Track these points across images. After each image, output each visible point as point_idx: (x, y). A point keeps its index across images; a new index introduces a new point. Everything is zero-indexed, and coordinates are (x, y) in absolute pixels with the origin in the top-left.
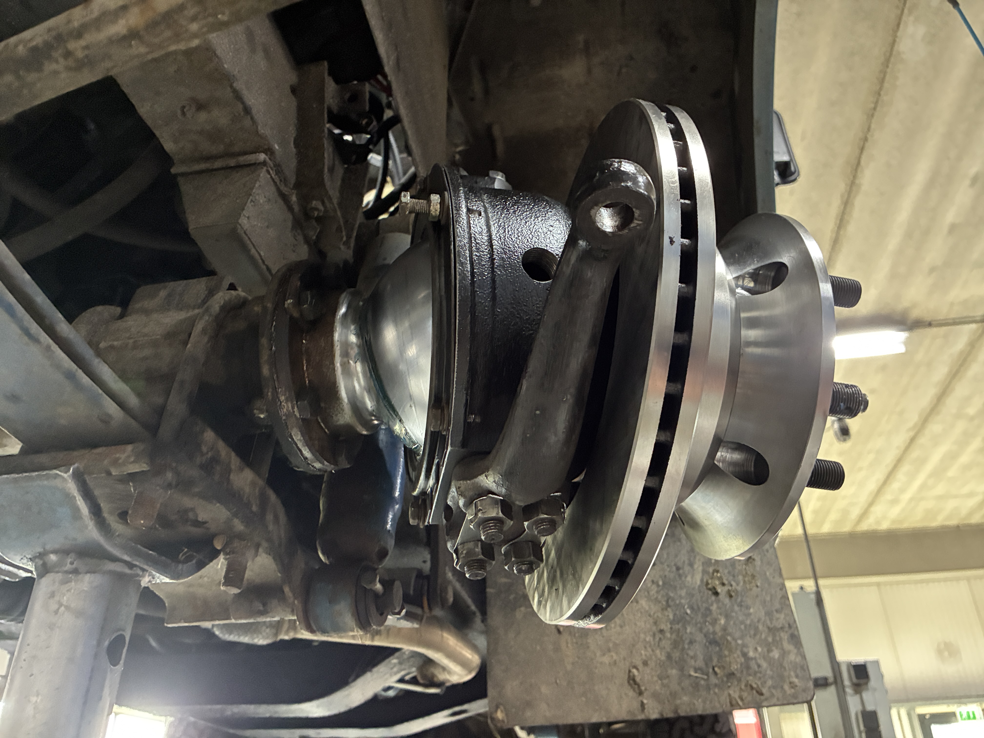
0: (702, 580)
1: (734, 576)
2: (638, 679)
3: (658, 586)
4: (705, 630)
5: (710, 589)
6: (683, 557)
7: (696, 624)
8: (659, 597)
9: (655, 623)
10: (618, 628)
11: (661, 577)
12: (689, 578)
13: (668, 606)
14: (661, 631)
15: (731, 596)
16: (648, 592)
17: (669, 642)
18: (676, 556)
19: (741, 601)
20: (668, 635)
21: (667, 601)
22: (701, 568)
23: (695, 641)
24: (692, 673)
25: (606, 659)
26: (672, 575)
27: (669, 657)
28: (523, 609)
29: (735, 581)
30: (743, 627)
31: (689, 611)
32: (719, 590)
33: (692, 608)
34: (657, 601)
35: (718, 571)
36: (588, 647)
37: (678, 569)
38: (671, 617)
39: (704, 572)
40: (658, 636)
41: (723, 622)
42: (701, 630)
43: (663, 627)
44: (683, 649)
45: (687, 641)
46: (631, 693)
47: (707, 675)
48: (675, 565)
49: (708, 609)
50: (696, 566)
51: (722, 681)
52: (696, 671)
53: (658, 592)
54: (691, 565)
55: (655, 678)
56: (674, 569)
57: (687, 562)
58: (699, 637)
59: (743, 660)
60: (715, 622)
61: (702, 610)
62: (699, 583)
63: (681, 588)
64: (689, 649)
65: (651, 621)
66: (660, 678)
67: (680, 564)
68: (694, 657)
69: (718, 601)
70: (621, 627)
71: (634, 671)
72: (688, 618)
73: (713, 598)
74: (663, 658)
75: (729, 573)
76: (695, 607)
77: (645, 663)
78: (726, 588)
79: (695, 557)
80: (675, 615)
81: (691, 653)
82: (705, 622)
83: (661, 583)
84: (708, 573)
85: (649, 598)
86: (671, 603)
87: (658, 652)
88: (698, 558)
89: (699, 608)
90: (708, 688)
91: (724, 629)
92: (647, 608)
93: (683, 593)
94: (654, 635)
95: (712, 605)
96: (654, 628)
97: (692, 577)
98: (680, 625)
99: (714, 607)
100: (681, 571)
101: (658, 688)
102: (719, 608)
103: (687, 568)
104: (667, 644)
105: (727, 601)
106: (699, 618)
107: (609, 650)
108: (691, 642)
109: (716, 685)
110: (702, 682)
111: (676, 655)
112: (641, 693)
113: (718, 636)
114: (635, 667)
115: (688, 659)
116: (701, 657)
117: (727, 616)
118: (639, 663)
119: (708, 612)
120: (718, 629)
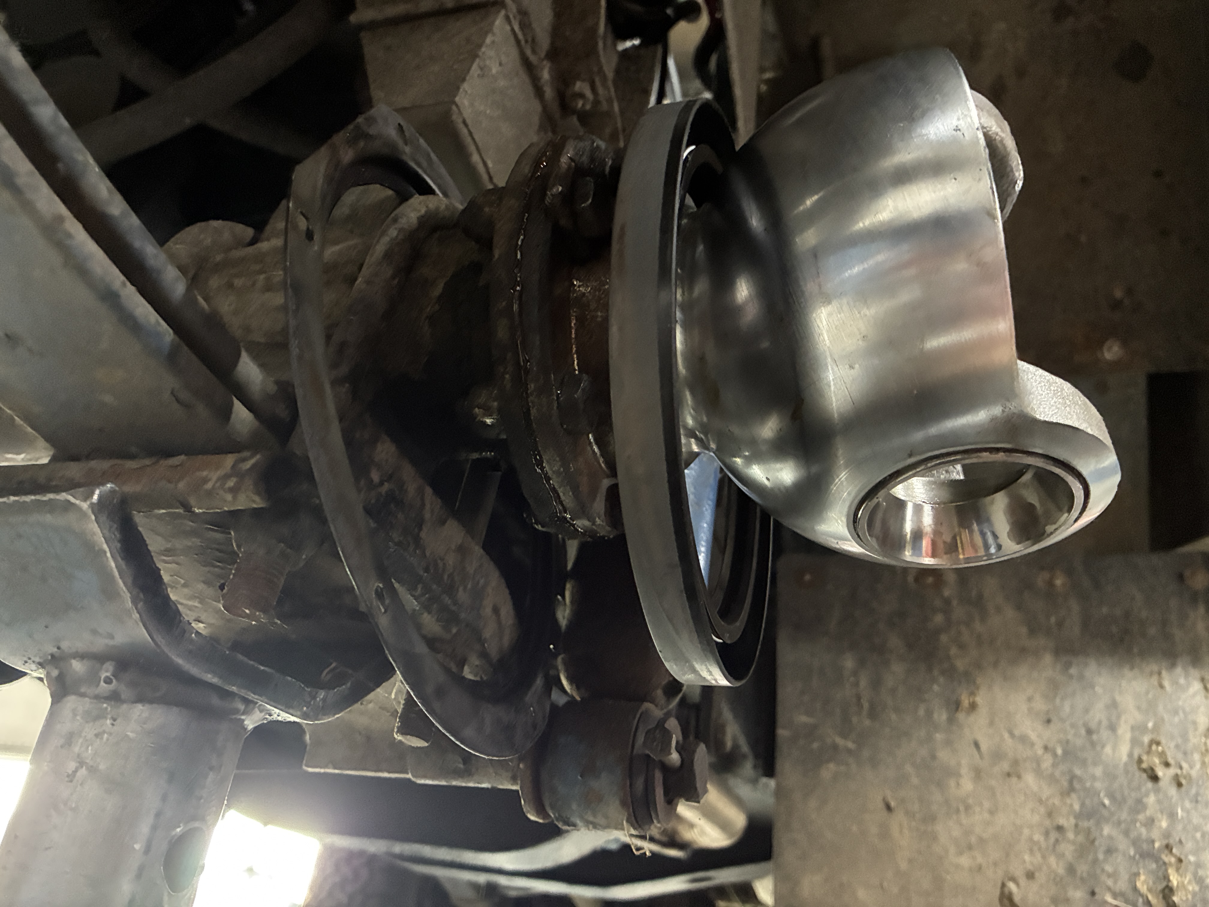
0: (1130, 755)
1: (1185, 753)
2: (1016, 898)
3: (1055, 755)
4: (1134, 834)
5: (1145, 771)
6: (1098, 716)
7: (1119, 823)
8: (1057, 774)
9: (1050, 814)
10: (986, 816)
11: (1059, 741)
12: (1108, 750)
13: (1071, 789)
14: (1060, 829)
15: (1179, 785)
16: (1038, 764)
17: (1071, 848)
18: (1087, 711)
19: (1197, 794)
20: (1071, 835)
21: (1071, 782)
22: (1128, 736)
23: (1116, 850)
24: (1109, 899)
25: (965, 861)
26: (1079, 742)
27: (1071, 870)
28: (832, 766)
29: (1186, 761)
30: (1198, 835)
31: (1107, 802)
32: (1159, 774)
33: (1111, 796)
34: (1052, 779)
35: (1158, 743)
36: (936, 838)
37: (1089, 732)
38: (1077, 807)
39: (1135, 742)
40: (1053, 835)
41: (1164, 824)
42: (1126, 833)
43: (1062, 821)
44: (1095, 861)
45: (1102, 849)
48: (1085, 725)
49: (1139, 801)
50: (1120, 732)
52: (1115, 896)
53: (1054, 765)
54: (1113, 728)
55: (1046, 901)
56: (1083, 732)
57: (1105, 723)
58: (1122, 844)
59: (1197, 888)
60: (1150, 822)
61: (1130, 802)
62: (1125, 758)
63: (1095, 764)
64: (1105, 860)
65: (1042, 810)
66: (1054, 901)
67: (1093, 725)
68: (1114, 875)
69: (1157, 791)
70: (992, 812)
71: (1011, 884)
72: (1105, 813)
73: (1150, 785)
74: (1061, 871)
75: (1177, 746)
76: (1118, 796)
77: (1030, 876)
78: (1172, 771)
79: (1119, 717)
80: (1083, 805)
81: (1109, 868)
82: (1134, 821)
83: (1059, 751)
84: (1141, 744)
85: (1038, 772)
86: (1077, 785)
87: (1052, 860)
88: (1123, 718)
89: (1124, 800)
91: (1167, 835)
92: (1035, 788)
93: (1098, 771)
94: (1047, 834)
95: (1147, 795)
96: (1047, 823)
97: (1115, 748)
98: (1092, 822)
99: (1151, 799)
100: (1095, 737)
102: (1159, 802)
103: (1105, 734)
104: (1068, 850)
105: (1173, 791)
106: (1124, 815)
107: (970, 847)
108: (1110, 851)
111: (1082, 868)
113: (1157, 845)
114: (1013, 879)
115: (1104, 878)
116: (1124, 876)
117: (1172, 816)
118: (1019, 873)
119: (1139, 805)
120: (1155, 834)
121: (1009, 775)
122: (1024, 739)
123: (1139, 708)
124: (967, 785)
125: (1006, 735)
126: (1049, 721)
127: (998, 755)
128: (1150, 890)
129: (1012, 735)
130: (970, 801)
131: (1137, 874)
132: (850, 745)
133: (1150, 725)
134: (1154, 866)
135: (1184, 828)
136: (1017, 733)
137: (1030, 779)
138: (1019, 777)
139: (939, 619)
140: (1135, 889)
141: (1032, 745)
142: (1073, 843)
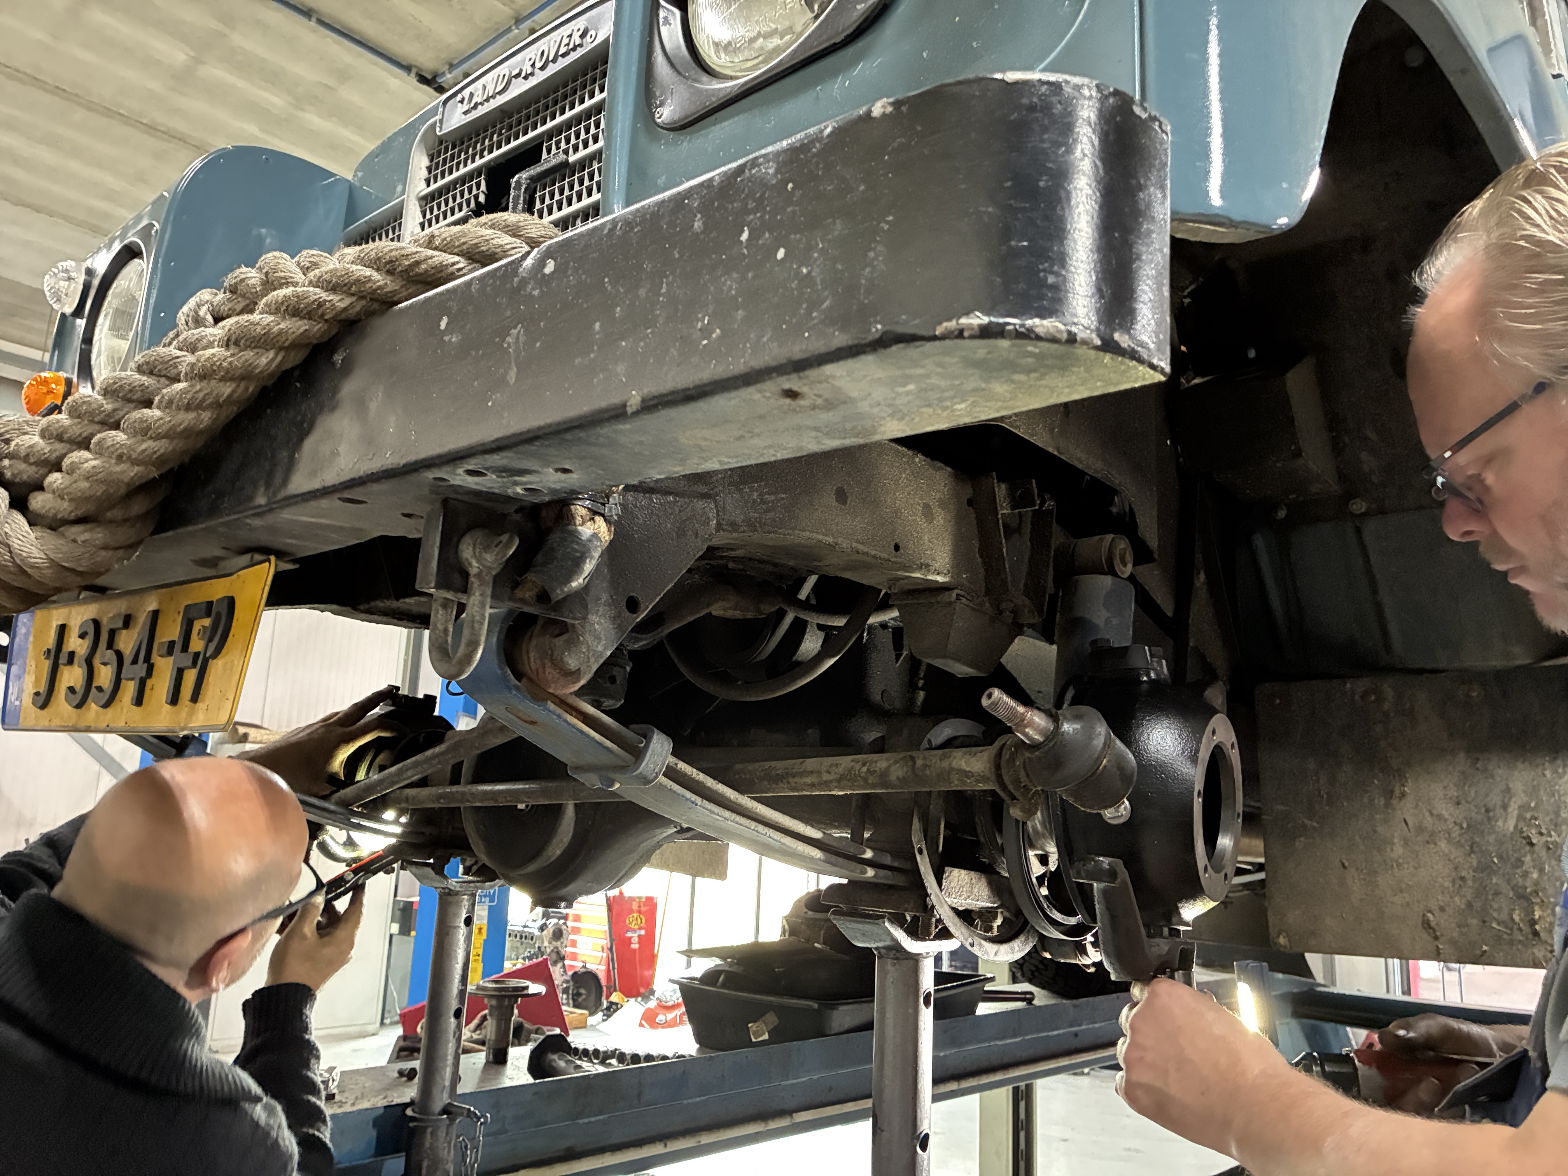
0: (1516, 827)
1: (1556, 825)
2: (1433, 924)
3: (1462, 828)
4: (1513, 883)
5: (1524, 838)
6: (1495, 799)
7: (1504, 875)
8: (1463, 841)
9: (1456, 868)
10: (1412, 869)
11: (1465, 818)
12: (1500, 823)
13: (1472, 851)
14: (1462, 878)
15: (1549, 849)
16: (1449, 834)
17: (1470, 891)
18: (1487, 795)
20: (1470, 883)
21: (1472, 847)
22: (1516, 812)
23: (1501, 893)
24: (1494, 925)
25: (1398, 899)
26: (1479, 817)
27: (1470, 905)
28: (1302, 839)
29: (1555, 831)
31: (1495, 860)
32: (1534, 841)
33: (1500, 857)
34: (1459, 845)
35: (1536, 819)
36: (1378, 886)
37: (1487, 811)
38: (1475, 864)
39: (1520, 817)
40: (1459, 882)
41: (1535, 876)
42: (1508, 881)
43: (1464, 874)
44: (1487, 899)
45: (1492, 892)
46: (1425, 936)
47: (1511, 929)
48: (1485, 806)
49: (1519, 860)
50: (1510, 810)
51: (1527, 938)
52: (1499, 924)
53: (1460, 835)
54: (1505, 807)
55: (1453, 925)
56: (1483, 810)
57: (1499, 803)
58: (1506, 890)
60: (1526, 875)
61: (1513, 860)
62: (1511, 829)
63: (1489, 834)
64: (1493, 900)
65: (1451, 867)
66: (1459, 926)
67: (1491, 806)
68: (1499, 910)
69: (1533, 853)
70: (1415, 868)
71: (1429, 915)
72: (1495, 868)
73: (1528, 848)
74: (1463, 907)
75: (1551, 820)
76: (1505, 856)
77: (1442, 909)
78: (1544, 839)
79: (1510, 799)
80: (1479, 862)
81: (1495, 906)
82: (1514, 874)
83: (1465, 826)
84: (1524, 819)
85: (1449, 840)
86: (1476, 849)
87: (1457, 899)
88: (1513, 800)
89: (1509, 859)
90: (1511, 943)
91: (1536, 883)
92: (1447, 851)
93: (1491, 838)
94: (1454, 882)
95: (1525, 856)
96: (1454, 874)
97: (1505, 821)
98: (1485, 873)
99: (1528, 859)
100: (1491, 814)
101: (1455, 934)
102: (1533, 860)
103: (1499, 811)
104: (1469, 894)
105: (1543, 853)
106: (1508, 869)
107: (1401, 891)
108: (1497, 894)
109: (1520, 941)
110: (1505, 936)
111: (1478, 905)
112: (1436, 938)
113: (1529, 890)
114: (1430, 911)
115: (1491, 911)
116: (1506, 910)
117: (1541, 870)
118: (1435, 908)
119: (1519, 863)
120: (1528, 883)
121: (1428, 842)
122: (1439, 817)
123: (1525, 792)
124: (1399, 850)
125: (1427, 814)
126: (1458, 804)
127: (1420, 829)
128: (1521, 920)
129: (1432, 814)
130: (1401, 861)
131: (1514, 910)
132: (1315, 824)
133: (1533, 805)
134: (1526, 904)
135: (1549, 879)
136: (1435, 812)
137: (1443, 844)
138: (1435, 844)
139: (1379, 728)
140: (1513, 920)
141: (1446, 820)
142: (1472, 887)
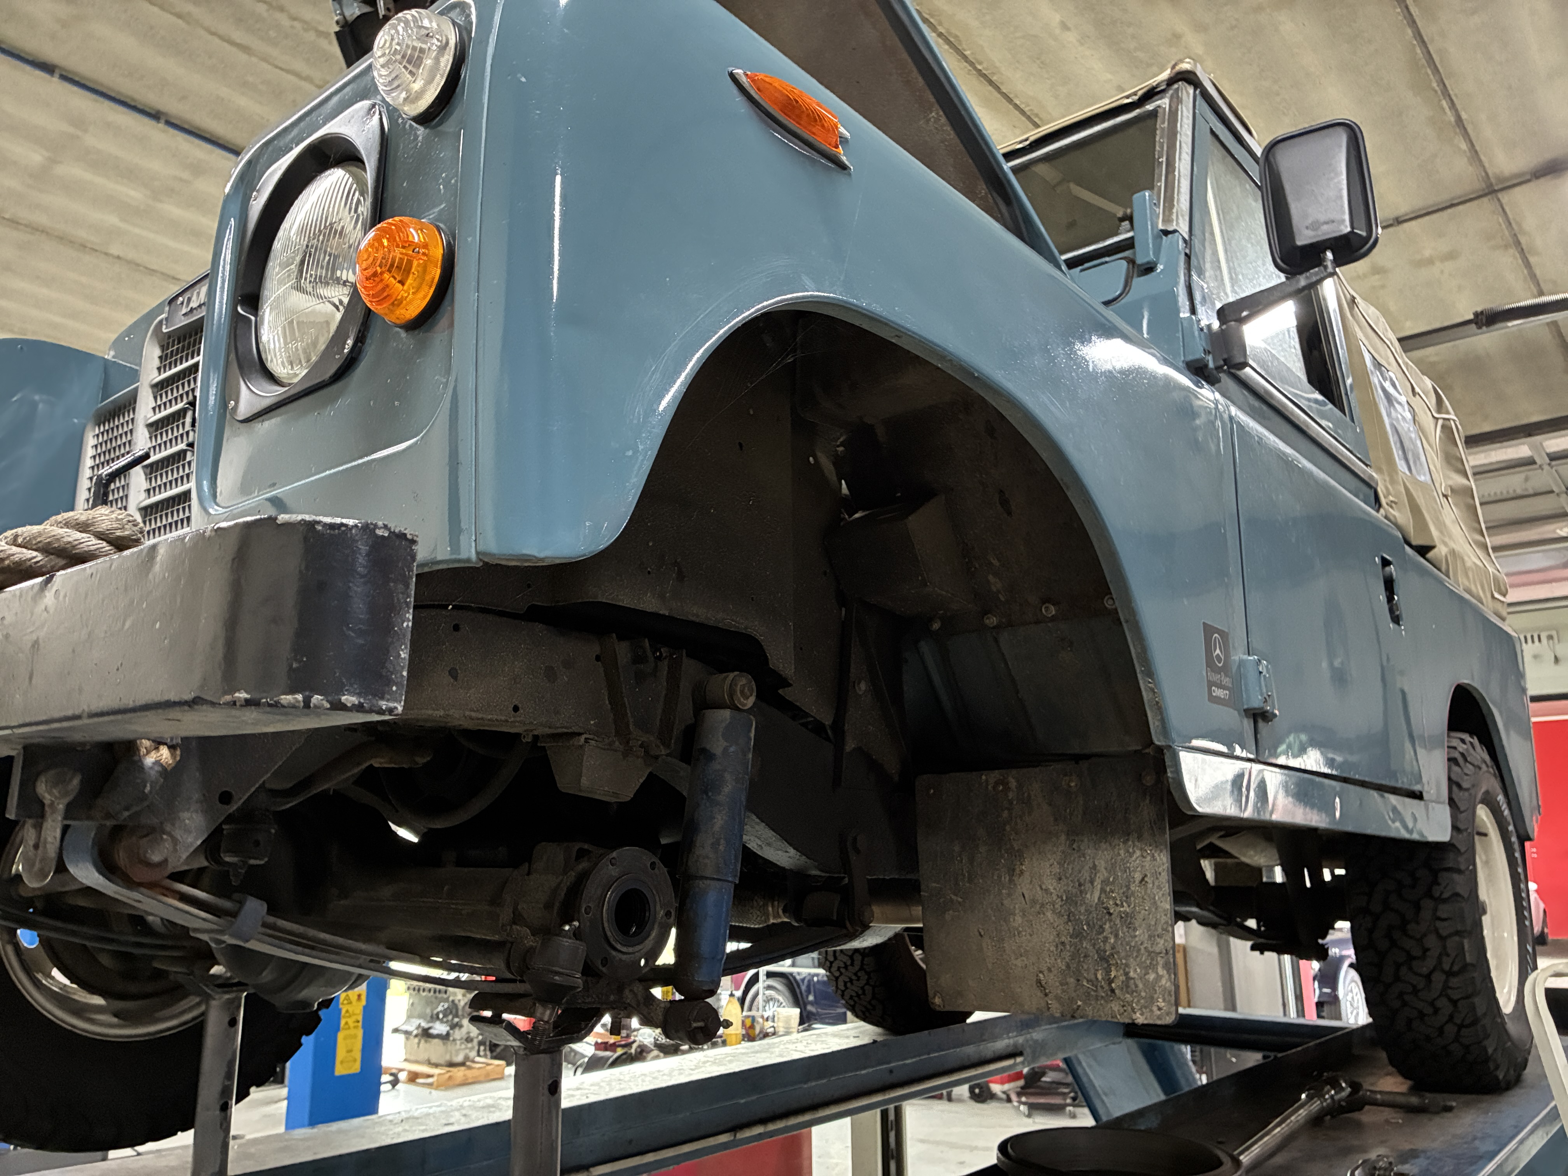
0: (1099, 898)
1: (1127, 898)
2: (1043, 983)
3: (1062, 900)
4: (1097, 947)
5: (1105, 908)
6: (1086, 875)
7: (1091, 940)
8: (1063, 911)
9: (1058, 935)
10: (1028, 937)
11: (1065, 891)
12: (1088, 896)
13: (1069, 920)
14: (1063, 943)
15: (1122, 917)
16: (1054, 905)
17: (1069, 954)
18: (1080, 872)
19: (1130, 923)
20: (1068, 947)
21: (1069, 916)
22: (1099, 886)
23: (1089, 956)
24: (1085, 983)
25: (1019, 963)
26: (1074, 891)
27: (1068, 966)
28: (951, 912)
29: (1126, 902)
30: (1128, 948)
31: (1085, 927)
32: (1111, 911)
33: (1088, 925)
34: (1060, 915)
35: (1113, 892)
36: (1005, 951)
37: (1080, 885)
38: (1071, 931)
39: (1103, 890)
40: (1060, 947)
41: (1112, 941)
42: (1094, 945)
43: (1063, 939)
44: (1079, 961)
45: (1083, 955)
46: (1039, 994)
47: (1096, 987)
48: (1078, 880)
49: (1101, 927)
50: (1096, 884)
51: (1107, 995)
52: (1088, 981)
53: (1061, 906)
54: (1092, 882)
55: (1058, 984)
56: (1077, 884)
57: (1088, 878)
58: (1092, 953)
59: (1124, 978)
60: (1106, 939)
61: (1097, 927)
62: (1096, 901)
63: (1081, 905)
64: (1084, 962)
65: (1055, 933)
66: (1062, 984)
67: (1082, 881)
68: (1088, 970)
69: (1111, 921)
70: (1031, 935)
71: (1041, 975)
72: (1085, 934)
73: (1107, 917)
74: (1064, 968)
75: (1124, 893)
76: (1091, 923)
77: (1049, 970)
78: (1119, 909)
79: (1096, 874)
80: (1074, 929)
81: (1085, 967)
82: (1098, 939)
83: (1064, 898)
84: (1105, 892)
85: (1054, 911)
86: (1072, 918)
87: (1059, 961)
88: (1098, 875)
89: (1094, 926)
90: (1097, 998)
91: (1113, 947)
92: (1052, 920)
93: (1082, 909)
94: (1057, 947)
95: (1105, 924)
96: (1057, 939)
97: (1092, 894)
98: (1078, 939)
99: (1107, 926)
100: (1082, 888)
101: (1059, 992)
102: (1111, 927)
103: (1088, 885)
104: (1067, 955)
105: (1118, 921)
106: (1094, 935)
107: (1021, 956)
108: (1086, 956)
109: (1102, 997)
110: (1092, 993)
111: (1073, 966)
112: (1046, 995)
113: (1107, 953)
114: (1041, 972)
115: (1083, 972)
116: (1093, 971)
117: (1116, 936)
118: (1045, 969)
119: (1102, 929)
120: (1108, 947)
121: (1039, 913)
122: (1046, 891)
123: (1106, 869)
124: (1019, 919)
125: (1038, 889)
126: (1060, 879)
127: (1034, 902)
128: (1103, 979)
129: (1041, 888)
130: (1020, 929)
131: (1097, 970)
132: (960, 900)
133: (1111, 879)
134: (1106, 965)
135: (1121, 944)
136: (1044, 887)
137: (1049, 914)
138: (1044, 914)
139: (1005, 814)
140: (1097, 979)
141: (1051, 894)
142: (1069, 951)
